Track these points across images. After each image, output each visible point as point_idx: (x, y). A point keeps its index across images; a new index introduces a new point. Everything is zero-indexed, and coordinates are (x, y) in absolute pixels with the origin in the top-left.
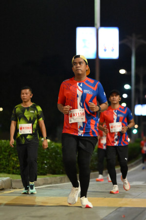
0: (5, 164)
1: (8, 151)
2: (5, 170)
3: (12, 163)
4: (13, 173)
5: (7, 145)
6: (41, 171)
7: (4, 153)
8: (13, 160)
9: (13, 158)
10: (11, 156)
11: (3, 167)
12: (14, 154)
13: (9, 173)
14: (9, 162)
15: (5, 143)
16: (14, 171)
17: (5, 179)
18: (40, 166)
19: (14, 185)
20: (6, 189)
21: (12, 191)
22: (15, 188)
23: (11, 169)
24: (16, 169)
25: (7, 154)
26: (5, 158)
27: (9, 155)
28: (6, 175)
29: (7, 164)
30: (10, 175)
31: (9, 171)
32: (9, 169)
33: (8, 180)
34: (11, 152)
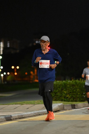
1: (61, 87)
2: (60, 99)
3: (64, 95)
4: (65, 101)
5: (60, 84)
6: (82, 99)
7: (59, 89)
8: (64, 93)
9: (64, 92)
10: (63, 90)
11: (58, 97)
12: (65, 89)
13: (62, 101)
14: (62, 94)
15: (59, 82)
16: (65, 99)
18: (81, 96)
19: (65, 108)
21: (65, 112)
22: (66, 110)
23: (63, 98)
25: (60, 89)
26: (59, 92)
27: (62, 90)
28: (60, 102)
29: (61, 95)
30: (63, 102)
31: (62, 99)
32: (62, 98)
33: (61, 105)
34: (63, 88)
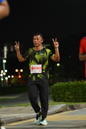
0: (62, 97)
1: (64, 89)
2: (63, 100)
3: (67, 96)
4: (67, 102)
5: (63, 85)
6: (84, 100)
7: (61, 90)
8: (67, 94)
9: (67, 93)
10: (66, 92)
11: (61, 98)
12: (67, 91)
14: (64, 95)
15: (62, 84)
16: (68, 100)
17: (63, 105)
18: (83, 97)
19: (68, 108)
20: (64, 111)
22: (69, 111)
23: (66, 99)
24: (69, 99)
25: (63, 90)
26: (62, 93)
27: (65, 91)
28: (63, 103)
29: (64, 96)
30: (66, 103)
31: (65, 100)
33: (64, 106)
34: (66, 89)
